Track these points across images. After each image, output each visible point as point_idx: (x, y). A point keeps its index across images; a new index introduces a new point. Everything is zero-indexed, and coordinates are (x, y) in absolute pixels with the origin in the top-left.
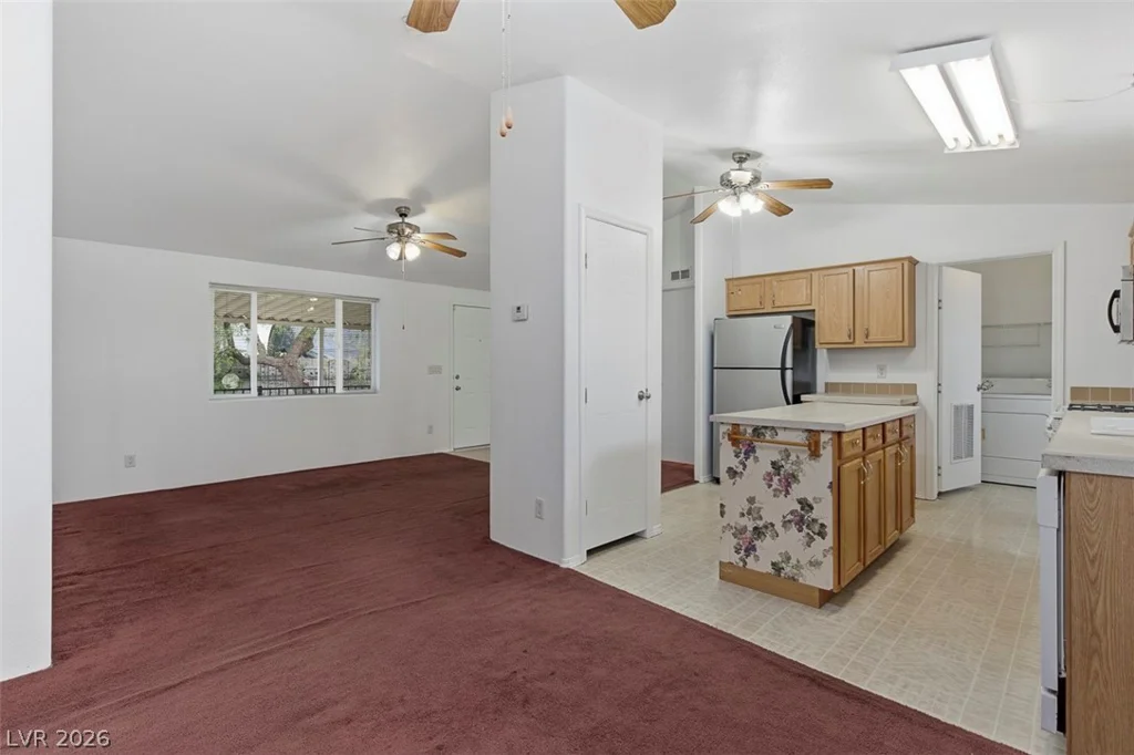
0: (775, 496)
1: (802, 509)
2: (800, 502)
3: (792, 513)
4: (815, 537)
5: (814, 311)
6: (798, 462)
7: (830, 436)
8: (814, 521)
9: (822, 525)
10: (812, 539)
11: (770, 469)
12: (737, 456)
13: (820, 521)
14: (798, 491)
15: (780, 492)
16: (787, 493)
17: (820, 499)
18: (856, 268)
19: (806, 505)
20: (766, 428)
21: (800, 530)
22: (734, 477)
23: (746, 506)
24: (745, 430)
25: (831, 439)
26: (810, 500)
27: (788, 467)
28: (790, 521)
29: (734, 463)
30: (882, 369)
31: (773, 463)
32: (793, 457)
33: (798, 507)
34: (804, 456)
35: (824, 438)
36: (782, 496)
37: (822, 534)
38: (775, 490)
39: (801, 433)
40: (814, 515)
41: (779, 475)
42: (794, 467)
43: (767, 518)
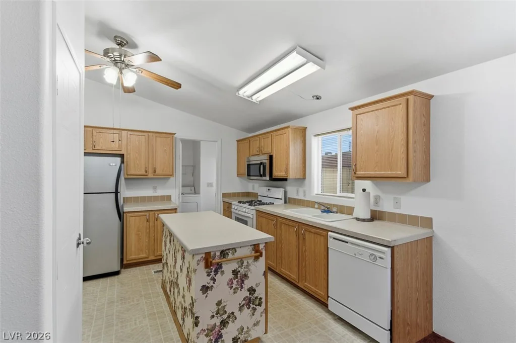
0: (234, 293)
1: (250, 294)
2: (249, 290)
3: (244, 300)
4: (257, 307)
5: (123, 155)
6: (248, 266)
7: (264, 245)
8: (256, 298)
9: (261, 299)
10: (256, 309)
11: (231, 276)
12: (208, 275)
13: (259, 297)
14: (248, 284)
15: (237, 288)
16: (242, 287)
17: (259, 283)
18: (150, 134)
19: (252, 290)
20: (229, 249)
21: (248, 308)
22: (206, 291)
23: (215, 308)
24: (215, 254)
25: (265, 246)
26: (254, 286)
27: (242, 271)
28: (243, 306)
29: (206, 281)
30: (155, 188)
31: (233, 271)
32: (245, 264)
33: (247, 294)
34: (251, 261)
35: (261, 246)
36: (239, 291)
37: (260, 305)
38: (234, 289)
39: (250, 247)
40: (255, 295)
41: (237, 278)
42: (246, 270)
43: (229, 311)
